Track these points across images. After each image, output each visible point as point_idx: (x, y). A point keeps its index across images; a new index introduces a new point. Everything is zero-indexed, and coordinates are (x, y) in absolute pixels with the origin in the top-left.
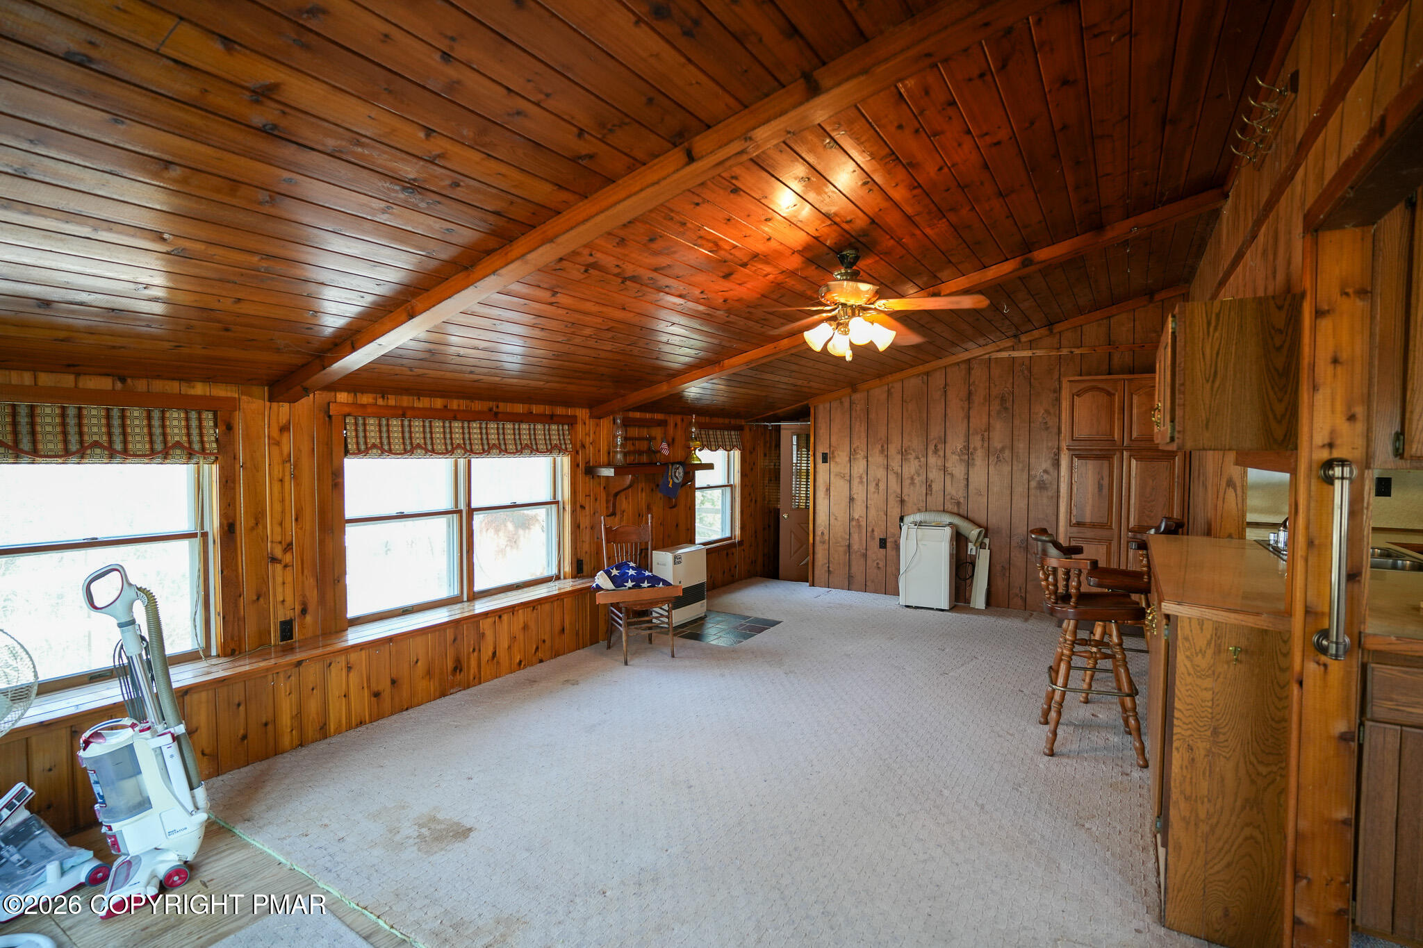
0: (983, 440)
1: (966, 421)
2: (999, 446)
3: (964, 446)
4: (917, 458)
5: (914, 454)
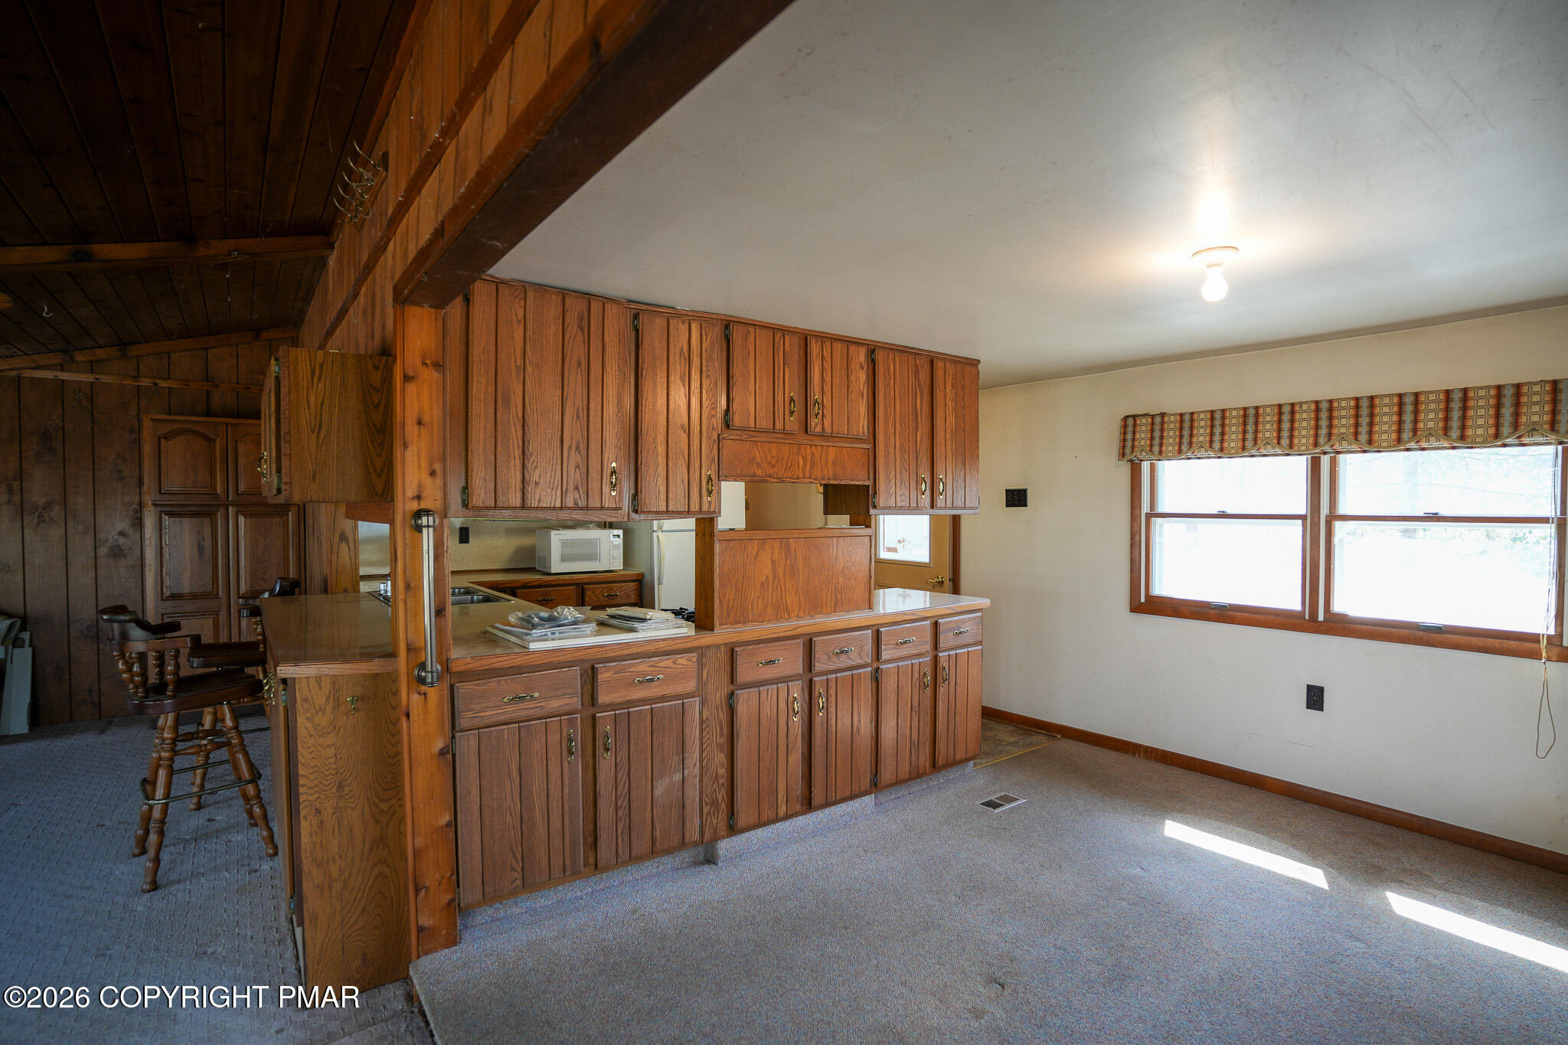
0: (10, 492)
2: (42, 501)
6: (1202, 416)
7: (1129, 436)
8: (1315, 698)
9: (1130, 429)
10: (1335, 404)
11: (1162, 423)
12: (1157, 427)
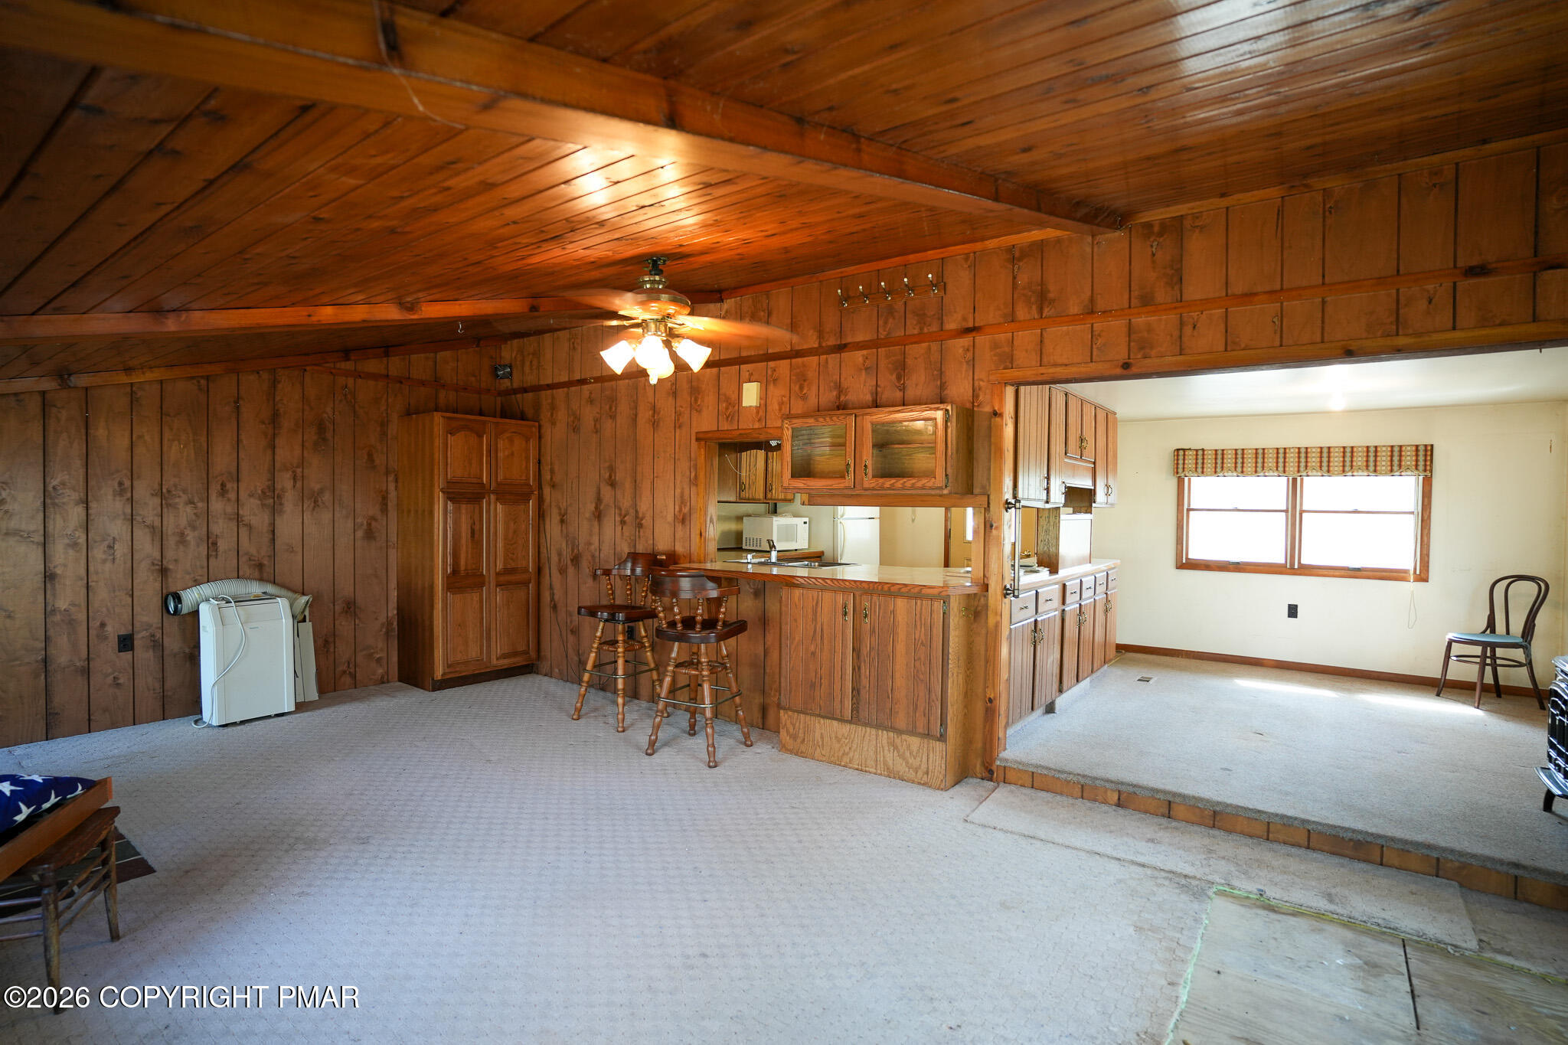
0: (295, 479)
1: (269, 452)
2: (317, 487)
3: (269, 487)
4: (191, 502)
5: (184, 498)
6: (1230, 452)
7: (1181, 462)
8: (1293, 611)
9: (1181, 457)
10: (1309, 450)
11: (1203, 455)
12: (1200, 457)
